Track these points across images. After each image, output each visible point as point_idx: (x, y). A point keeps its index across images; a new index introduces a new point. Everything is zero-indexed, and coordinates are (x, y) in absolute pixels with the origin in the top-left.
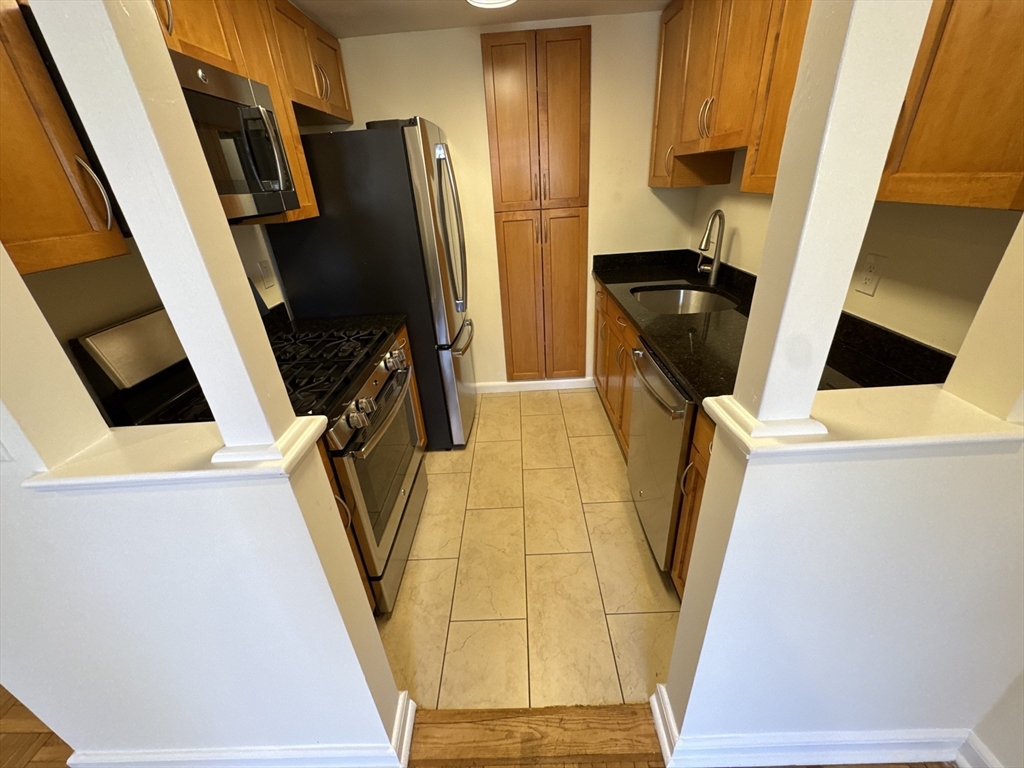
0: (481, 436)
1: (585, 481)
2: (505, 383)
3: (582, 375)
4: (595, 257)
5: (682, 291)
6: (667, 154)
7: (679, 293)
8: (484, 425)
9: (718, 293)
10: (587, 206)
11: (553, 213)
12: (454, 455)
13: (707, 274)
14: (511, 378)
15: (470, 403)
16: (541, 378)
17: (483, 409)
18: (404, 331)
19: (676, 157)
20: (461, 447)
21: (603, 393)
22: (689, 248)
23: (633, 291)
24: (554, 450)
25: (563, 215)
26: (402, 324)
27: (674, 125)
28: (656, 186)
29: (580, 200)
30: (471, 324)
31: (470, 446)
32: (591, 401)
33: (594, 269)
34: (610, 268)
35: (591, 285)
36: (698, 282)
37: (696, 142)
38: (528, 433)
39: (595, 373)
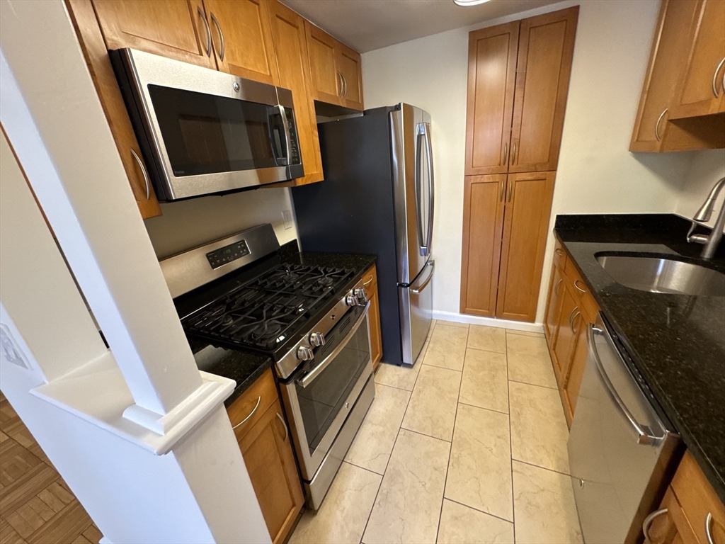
0: (428, 358)
1: (519, 433)
2: (458, 314)
3: (532, 320)
4: (558, 217)
5: (663, 261)
6: (659, 118)
7: (659, 262)
8: (433, 349)
9: (716, 269)
10: (555, 170)
11: (520, 176)
12: (402, 371)
13: (701, 247)
14: (463, 311)
15: (425, 327)
16: (490, 316)
17: (435, 334)
18: (374, 270)
19: (671, 121)
20: (410, 366)
21: (552, 341)
22: (674, 212)
23: (598, 255)
24: (492, 390)
25: (530, 178)
26: (371, 265)
27: (673, 88)
28: (639, 148)
29: (551, 163)
30: (433, 264)
31: (417, 366)
32: (538, 346)
33: (556, 227)
34: (571, 227)
35: (551, 241)
36: (690, 253)
37: (706, 103)
38: (469, 366)
39: (546, 321)
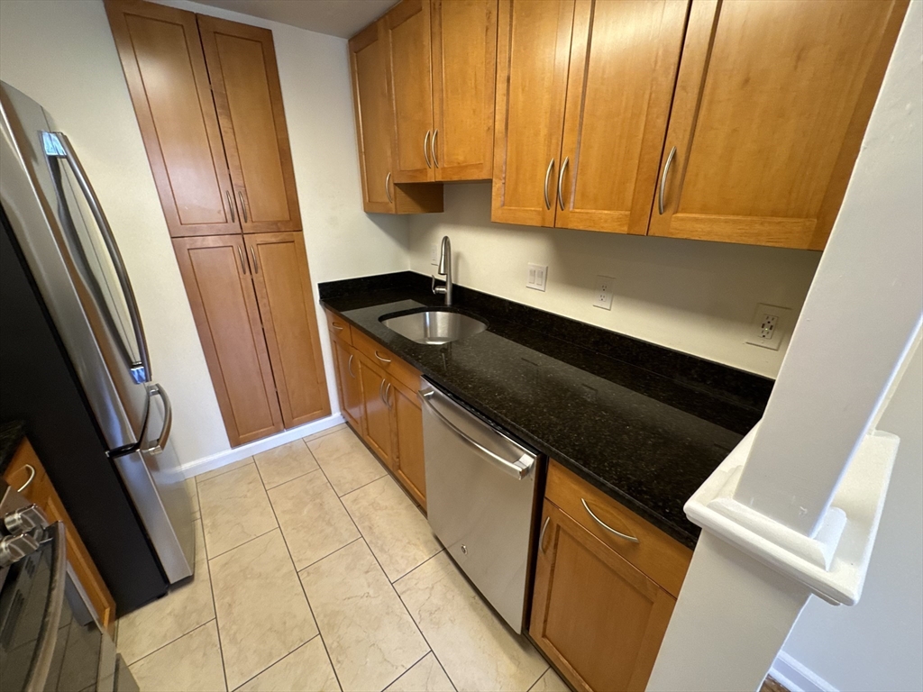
0: (213, 548)
1: (382, 550)
2: (230, 451)
3: (328, 413)
4: (321, 286)
6: (385, 182)
8: (214, 526)
9: (459, 313)
10: (301, 230)
11: (261, 238)
12: (174, 601)
13: (443, 295)
14: (235, 442)
15: (179, 495)
16: (278, 431)
17: (202, 501)
18: (27, 450)
19: (395, 184)
22: (409, 269)
23: (382, 319)
25: (274, 240)
27: (389, 153)
28: (372, 209)
29: (292, 223)
30: (160, 392)
31: (202, 572)
32: (346, 441)
33: (321, 298)
34: (339, 295)
35: (321, 316)
36: (436, 303)
37: (423, 171)
38: (284, 512)
39: (343, 407)
